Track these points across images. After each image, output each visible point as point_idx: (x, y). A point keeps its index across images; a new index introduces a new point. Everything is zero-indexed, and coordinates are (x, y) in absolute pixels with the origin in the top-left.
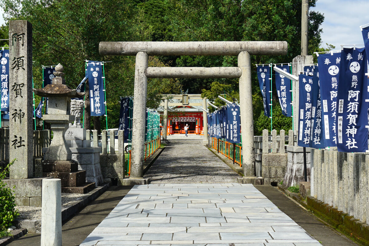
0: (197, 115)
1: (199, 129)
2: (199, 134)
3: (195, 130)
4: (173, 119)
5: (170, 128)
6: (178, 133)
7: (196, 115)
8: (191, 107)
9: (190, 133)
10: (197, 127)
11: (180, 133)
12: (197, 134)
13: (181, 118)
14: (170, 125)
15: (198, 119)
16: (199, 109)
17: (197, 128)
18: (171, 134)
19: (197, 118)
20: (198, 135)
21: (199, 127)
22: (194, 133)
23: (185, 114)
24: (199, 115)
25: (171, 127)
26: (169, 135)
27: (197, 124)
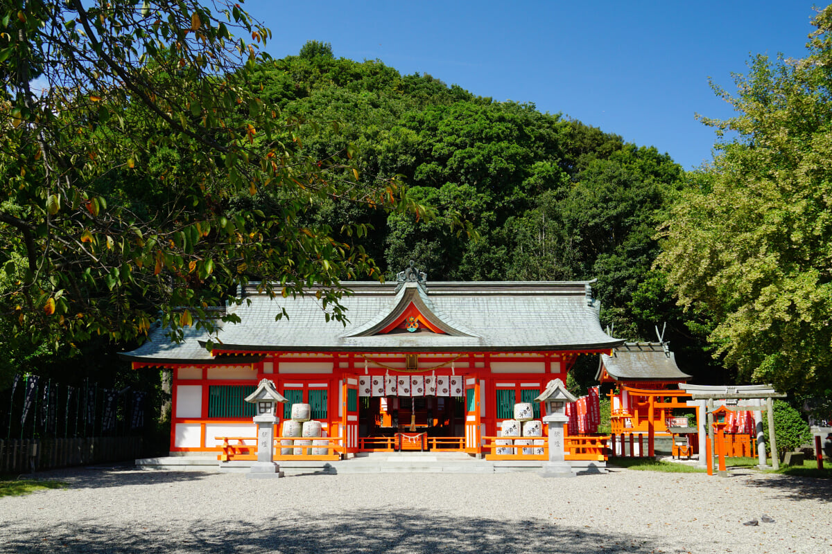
0: (472, 366)
1: (483, 427)
2: (485, 451)
3: (463, 434)
4: (363, 383)
5: (349, 423)
6: (384, 446)
7: (466, 365)
8: (444, 331)
9: (439, 446)
10: (470, 418)
11: (393, 446)
12: (474, 455)
13: (401, 378)
14: (349, 413)
15: (478, 383)
16: (480, 338)
17: (471, 423)
18: (350, 455)
19: (471, 381)
20: (478, 459)
21: (483, 420)
22: (457, 446)
23: (412, 361)
24: (479, 365)
25: (354, 418)
26: (343, 457)
27: (473, 408)
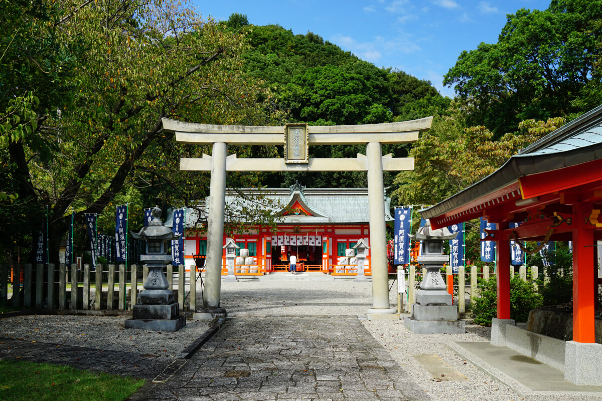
0: (326, 231)
1: (331, 261)
2: (331, 271)
3: (322, 264)
4: (273, 239)
5: (267, 258)
6: (284, 269)
7: (323, 230)
8: (313, 214)
9: (309, 269)
10: (325, 256)
11: (288, 269)
12: (326, 273)
13: (292, 237)
14: (267, 253)
15: (328, 239)
16: (330, 218)
17: (325, 258)
18: (268, 273)
19: (325, 239)
20: (327, 275)
21: (330, 257)
22: (318, 269)
23: (297, 229)
24: (329, 230)
25: (269, 256)
26: (265, 274)
27: (325, 251)
